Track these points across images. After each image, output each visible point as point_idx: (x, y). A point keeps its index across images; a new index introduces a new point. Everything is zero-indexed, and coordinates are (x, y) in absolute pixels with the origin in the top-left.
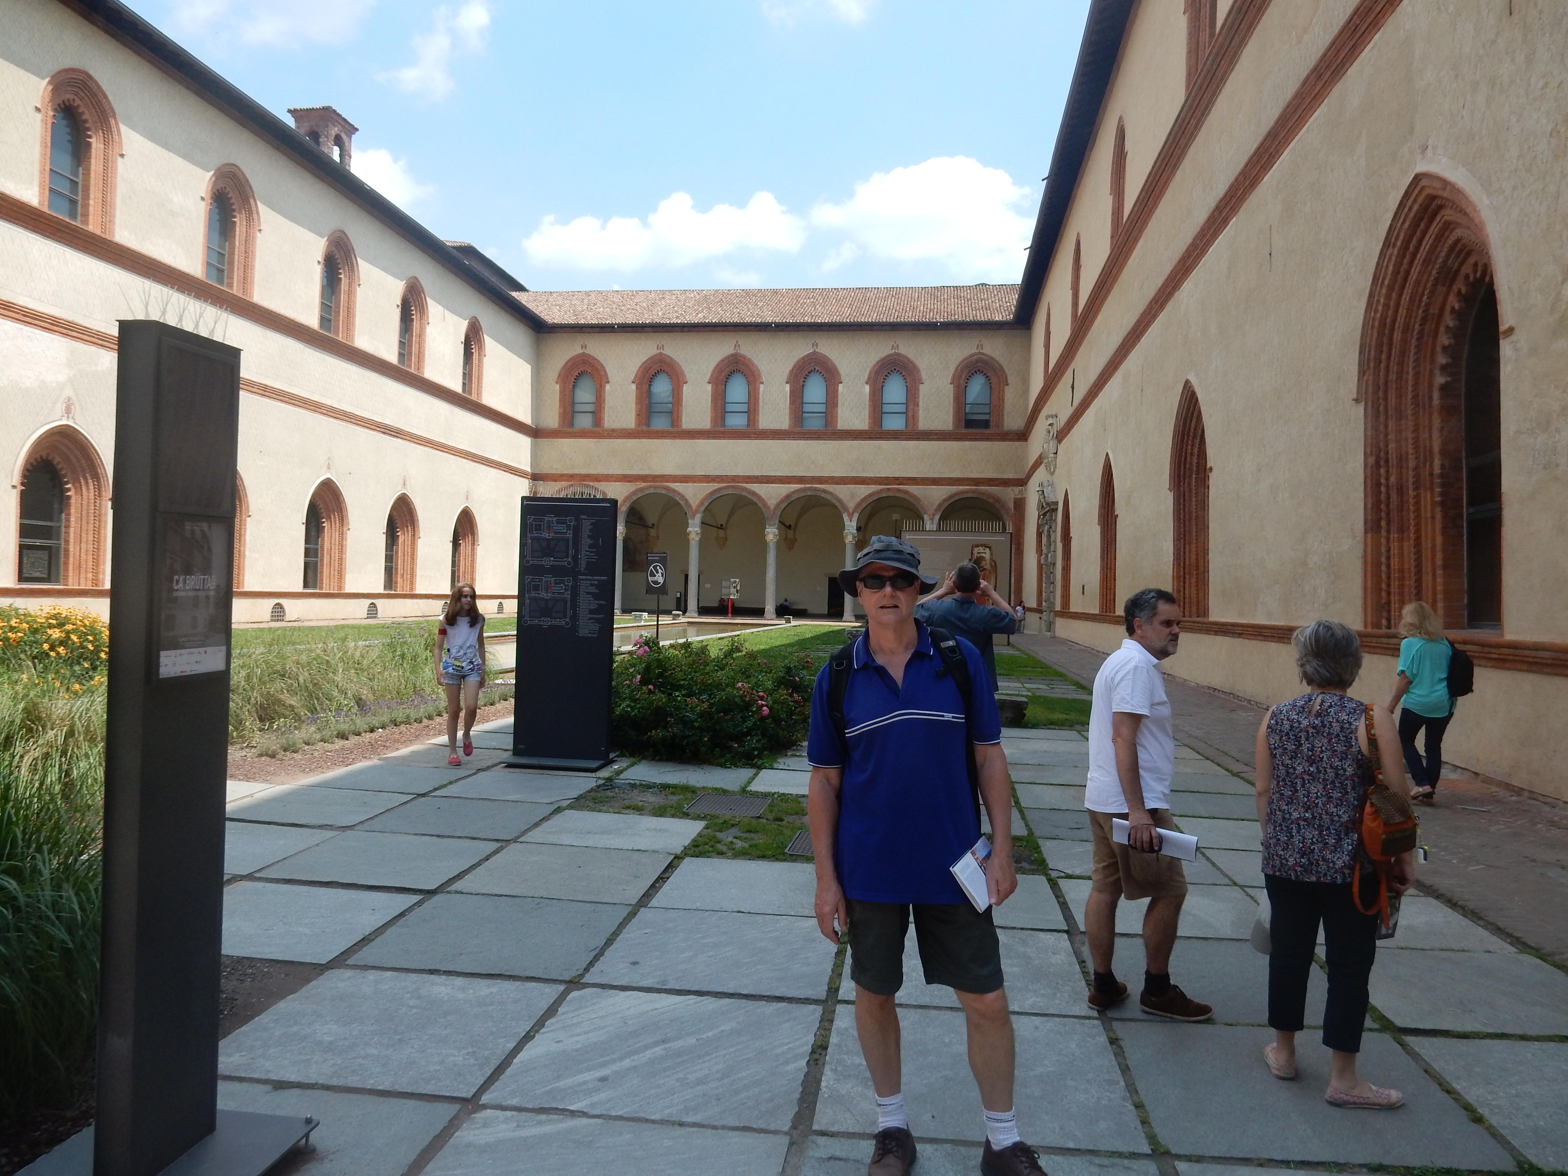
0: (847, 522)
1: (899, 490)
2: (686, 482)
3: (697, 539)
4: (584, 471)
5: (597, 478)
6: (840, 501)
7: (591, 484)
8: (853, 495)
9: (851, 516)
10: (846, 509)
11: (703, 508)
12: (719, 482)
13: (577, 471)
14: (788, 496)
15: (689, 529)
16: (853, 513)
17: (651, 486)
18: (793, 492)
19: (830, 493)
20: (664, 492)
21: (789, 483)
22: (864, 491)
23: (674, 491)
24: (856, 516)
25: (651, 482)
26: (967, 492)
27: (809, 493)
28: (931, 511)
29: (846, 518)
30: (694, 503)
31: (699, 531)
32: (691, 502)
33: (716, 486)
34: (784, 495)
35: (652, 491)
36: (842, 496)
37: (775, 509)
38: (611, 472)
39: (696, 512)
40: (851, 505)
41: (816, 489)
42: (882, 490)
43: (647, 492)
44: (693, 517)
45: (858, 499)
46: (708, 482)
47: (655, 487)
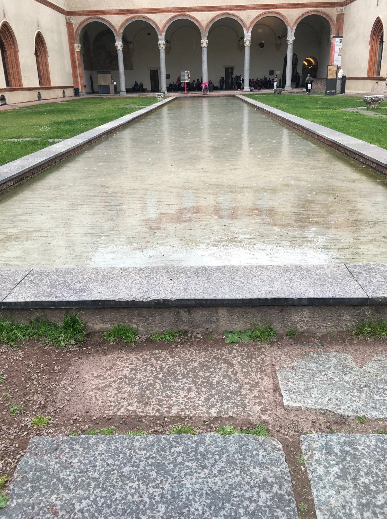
0: (246, 34)
1: (274, 12)
2: (156, 13)
3: (164, 48)
4: (96, 9)
5: (104, 13)
6: (242, 21)
7: (101, 16)
8: (249, 17)
9: (248, 29)
10: (245, 26)
11: (166, 29)
12: (174, 12)
13: (92, 9)
14: (213, 19)
15: (159, 42)
16: (249, 28)
17: (135, 17)
18: (216, 17)
19: (236, 16)
20: (143, 19)
21: (213, 11)
22: (255, 14)
23: (149, 19)
24: (251, 29)
25: (135, 13)
26: (311, 11)
27: (225, 17)
28: (292, 25)
29: (245, 31)
30: (161, 26)
31: (165, 43)
32: (159, 25)
33: (173, 14)
34: (211, 18)
35: (136, 19)
36: (242, 18)
37: (206, 27)
38: (111, 8)
39: (163, 31)
40: (248, 23)
41: (228, 14)
42: (265, 13)
43: (134, 20)
44: (161, 35)
45: (252, 19)
46: (168, 12)
47: (138, 17)
